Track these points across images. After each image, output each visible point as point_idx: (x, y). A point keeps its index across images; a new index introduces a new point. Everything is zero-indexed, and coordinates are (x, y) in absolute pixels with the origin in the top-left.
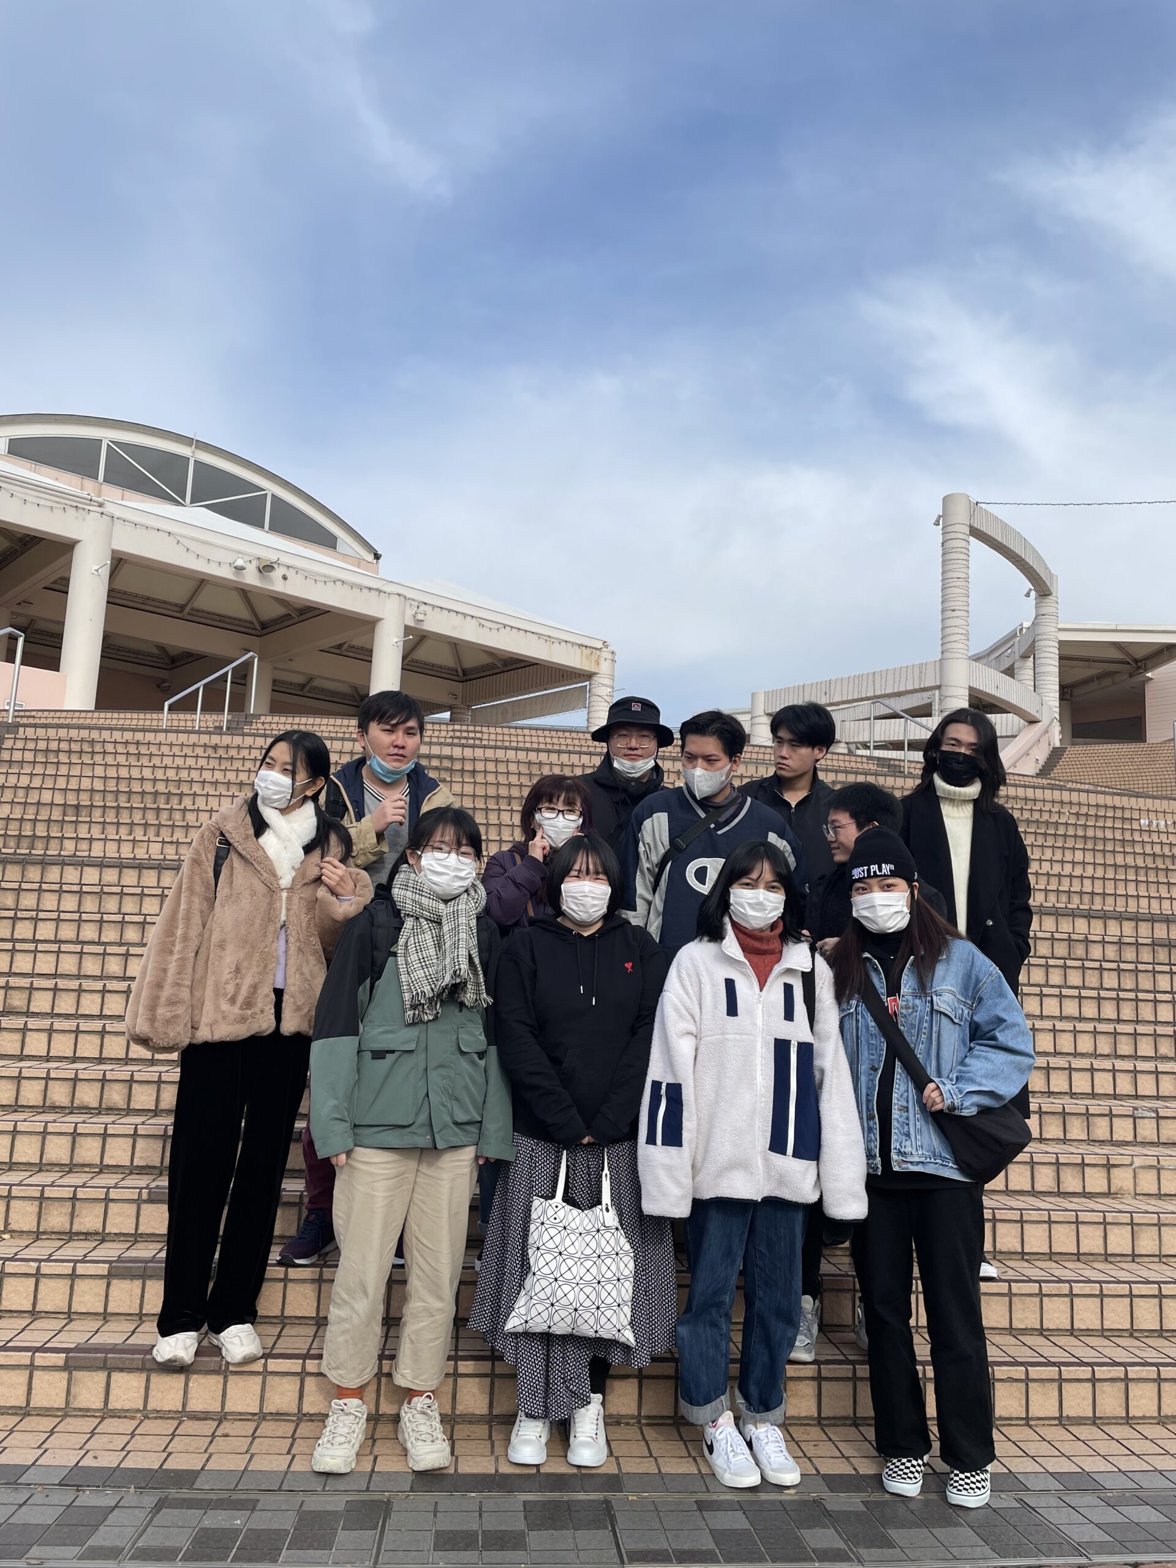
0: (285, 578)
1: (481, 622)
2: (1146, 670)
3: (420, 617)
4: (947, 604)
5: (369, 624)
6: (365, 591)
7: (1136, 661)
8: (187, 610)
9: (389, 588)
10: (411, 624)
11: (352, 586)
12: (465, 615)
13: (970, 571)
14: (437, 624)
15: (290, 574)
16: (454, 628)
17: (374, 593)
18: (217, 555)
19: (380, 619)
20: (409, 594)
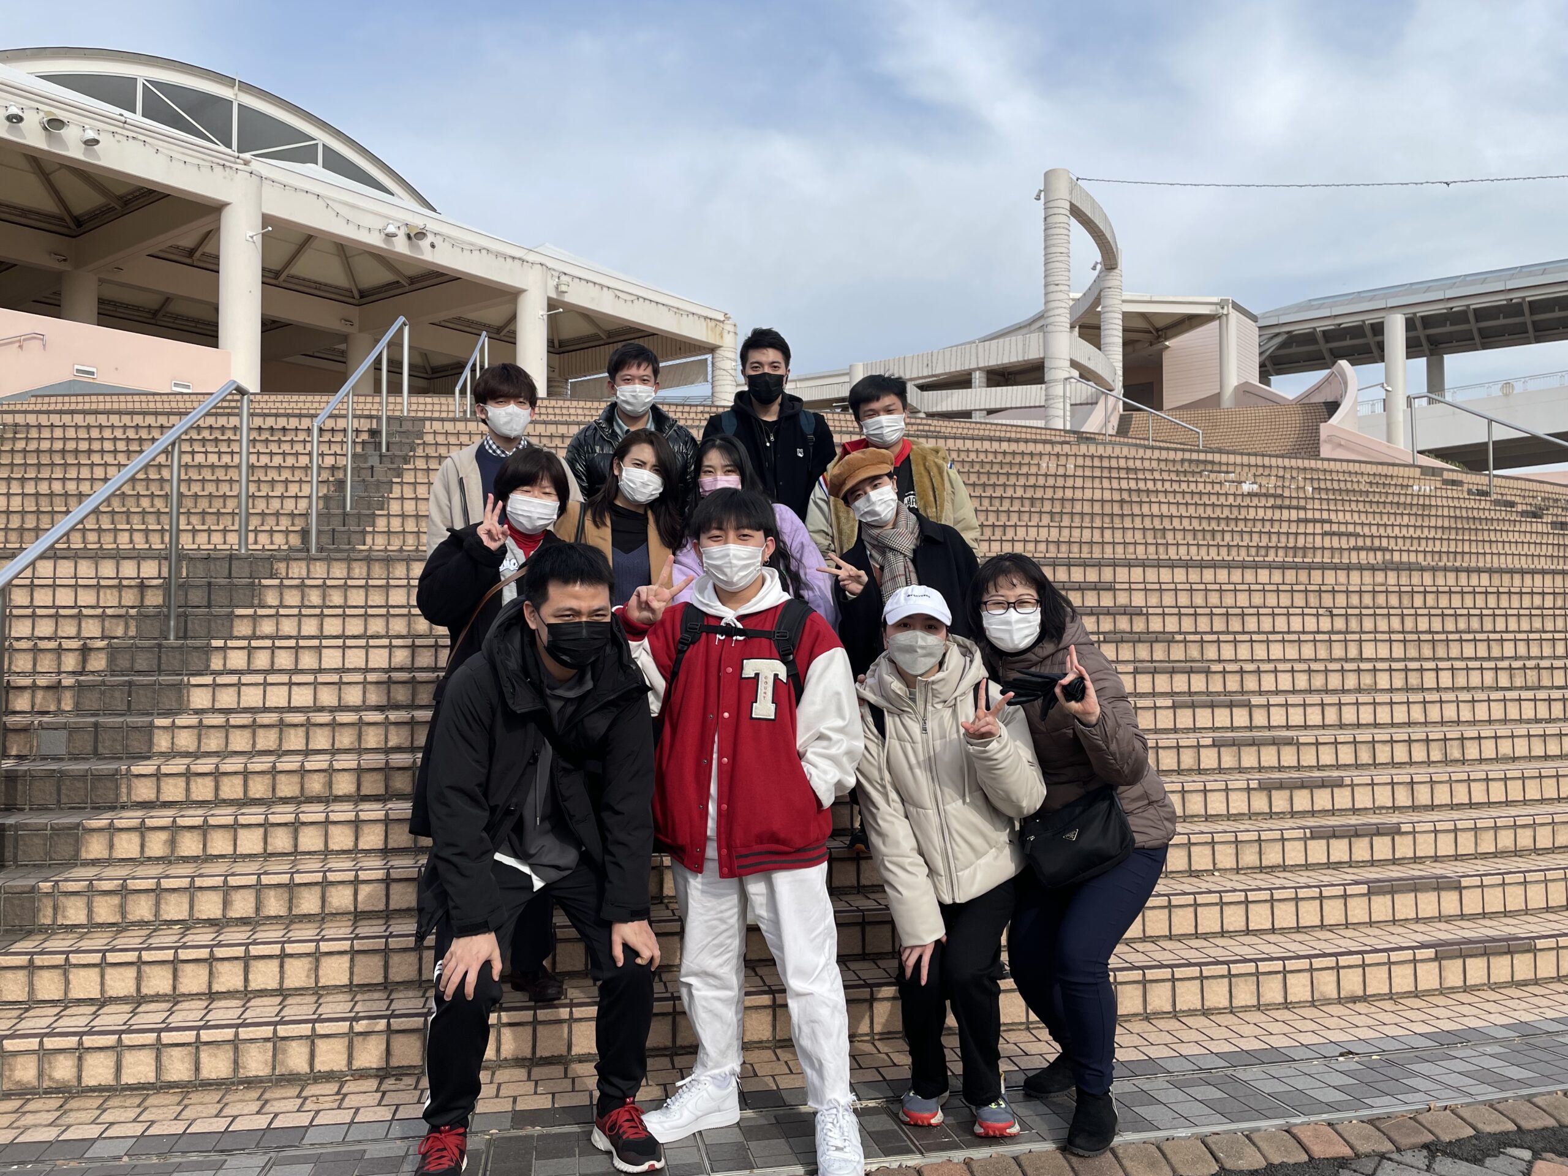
0: (433, 246)
1: (617, 294)
2: (1166, 339)
3: (563, 288)
4: (1050, 279)
5: (511, 296)
6: (509, 260)
7: (1157, 330)
8: (283, 276)
9: (531, 257)
10: (554, 295)
11: (497, 255)
12: (602, 286)
13: (1071, 246)
14: (580, 296)
15: (438, 241)
16: (593, 299)
17: (518, 263)
18: (368, 221)
19: (524, 291)
20: (550, 264)
